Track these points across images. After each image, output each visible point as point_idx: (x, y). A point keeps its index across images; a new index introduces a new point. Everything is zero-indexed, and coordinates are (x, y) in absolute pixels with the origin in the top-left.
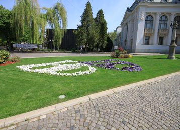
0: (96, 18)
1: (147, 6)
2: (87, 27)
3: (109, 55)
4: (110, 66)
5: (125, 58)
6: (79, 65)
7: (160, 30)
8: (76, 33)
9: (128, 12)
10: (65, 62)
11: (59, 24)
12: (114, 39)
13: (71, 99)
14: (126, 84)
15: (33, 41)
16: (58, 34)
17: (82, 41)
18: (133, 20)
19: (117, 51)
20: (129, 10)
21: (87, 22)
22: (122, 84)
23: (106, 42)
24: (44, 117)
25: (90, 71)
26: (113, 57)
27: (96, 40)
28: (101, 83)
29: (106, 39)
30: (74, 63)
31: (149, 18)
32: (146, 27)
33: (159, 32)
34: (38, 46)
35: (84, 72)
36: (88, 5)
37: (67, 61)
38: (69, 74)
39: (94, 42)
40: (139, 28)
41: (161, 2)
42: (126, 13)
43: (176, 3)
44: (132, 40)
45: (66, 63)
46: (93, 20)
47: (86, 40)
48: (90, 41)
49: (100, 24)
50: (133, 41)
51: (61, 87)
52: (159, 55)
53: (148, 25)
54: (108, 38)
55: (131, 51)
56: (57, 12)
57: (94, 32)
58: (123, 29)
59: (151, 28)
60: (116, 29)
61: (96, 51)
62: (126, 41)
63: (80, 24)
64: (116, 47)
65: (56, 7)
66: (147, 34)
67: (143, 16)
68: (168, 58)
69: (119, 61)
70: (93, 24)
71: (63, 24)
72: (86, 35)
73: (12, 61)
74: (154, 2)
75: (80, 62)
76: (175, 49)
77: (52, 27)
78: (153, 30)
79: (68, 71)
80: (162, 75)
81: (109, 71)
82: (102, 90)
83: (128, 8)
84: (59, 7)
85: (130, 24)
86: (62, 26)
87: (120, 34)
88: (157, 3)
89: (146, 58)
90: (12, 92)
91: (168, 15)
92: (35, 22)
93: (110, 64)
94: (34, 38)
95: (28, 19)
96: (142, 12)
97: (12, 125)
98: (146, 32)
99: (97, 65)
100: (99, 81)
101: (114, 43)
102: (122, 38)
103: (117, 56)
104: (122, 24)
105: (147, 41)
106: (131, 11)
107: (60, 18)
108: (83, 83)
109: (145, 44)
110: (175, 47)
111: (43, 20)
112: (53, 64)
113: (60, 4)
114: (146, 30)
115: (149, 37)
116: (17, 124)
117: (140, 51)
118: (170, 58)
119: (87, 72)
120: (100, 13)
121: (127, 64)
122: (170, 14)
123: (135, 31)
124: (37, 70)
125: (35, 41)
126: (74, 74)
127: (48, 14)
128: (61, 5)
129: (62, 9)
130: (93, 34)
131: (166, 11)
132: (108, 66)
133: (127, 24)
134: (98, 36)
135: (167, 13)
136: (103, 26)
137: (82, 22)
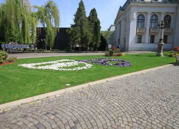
0: (89, 17)
1: (138, 6)
2: (81, 26)
3: (103, 54)
4: (104, 63)
5: (118, 56)
6: (76, 63)
7: (151, 29)
8: (70, 32)
9: (121, 11)
10: (62, 61)
11: (51, 23)
12: (108, 38)
13: (75, 85)
14: (117, 76)
15: (24, 41)
16: (50, 33)
17: (76, 40)
18: (125, 19)
19: (111, 50)
20: (122, 9)
21: (81, 21)
22: (114, 76)
23: (100, 41)
24: (59, 96)
25: (87, 67)
26: (107, 55)
27: (90, 39)
28: (97, 75)
29: (99, 38)
30: (71, 61)
31: (140, 18)
32: (138, 26)
33: (150, 31)
34: (30, 46)
35: (82, 68)
36: (81, 4)
37: (64, 60)
38: (69, 69)
39: (88, 41)
40: (131, 27)
41: (151, 2)
42: (119, 13)
43: (166, 3)
44: (125, 38)
45: (64, 62)
46: (87, 19)
47: (80, 39)
48: (84, 40)
49: (93, 24)
50: (126, 40)
51: (66, 79)
52: (150, 52)
53: (140, 24)
54: (102, 37)
55: (124, 49)
56: (49, 10)
57: (88, 31)
58: (116, 28)
59: (143, 27)
60: (110, 28)
61: (90, 51)
62: (119, 40)
63: (73, 23)
64: (110, 46)
65: (48, 6)
66: (139, 33)
67: (135, 16)
68: (157, 56)
69: (113, 58)
70: (86, 23)
71: (56, 22)
72: (80, 34)
73: (10, 61)
74: (145, 2)
75: (76, 61)
76: (163, 47)
77: (44, 25)
78: (144, 29)
79: (68, 68)
80: (147, 69)
81: (103, 67)
82: (98, 80)
83: (120, 7)
84: (51, 6)
85: (123, 23)
86: (54, 25)
87: (114, 33)
88: (148, 3)
89: (137, 55)
90: (28, 83)
91: (158, 15)
92: (26, 21)
93: (104, 62)
94: (26, 38)
95: (18, 18)
96: (133, 12)
97: (39, 100)
98: (138, 31)
99: (92, 63)
100: (95, 74)
101: (108, 41)
102: (116, 36)
103: (111, 54)
104: (115, 23)
105: (139, 39)
106: (124, 10)
107: (52, 17)
108: (83, 76)
109: (138, 43)
110: (162, 45)
111: (34, 19)
112: (52, 62)
113: (52, 2)
114: (138, 29)
115: (141, 36)
116: (42, 100)
117: (133, 49)
118: (158, 55)
119: (85, 68)
120: (93, 12)
121: (119, 61)
122: (160, 13)
123: (127, 30)
124: (40, 68)
125: (26, 40)
126: (74, 69)
127: (39, 13)
128: (53, 4)
129: (54, 7)
130: (87, 33)
131: (156, 10)
132: (102, 63)
133: (120, 23)
134: (92, 35)
135: (157, 13)
136: (96, 25)
137: (75, 21)
